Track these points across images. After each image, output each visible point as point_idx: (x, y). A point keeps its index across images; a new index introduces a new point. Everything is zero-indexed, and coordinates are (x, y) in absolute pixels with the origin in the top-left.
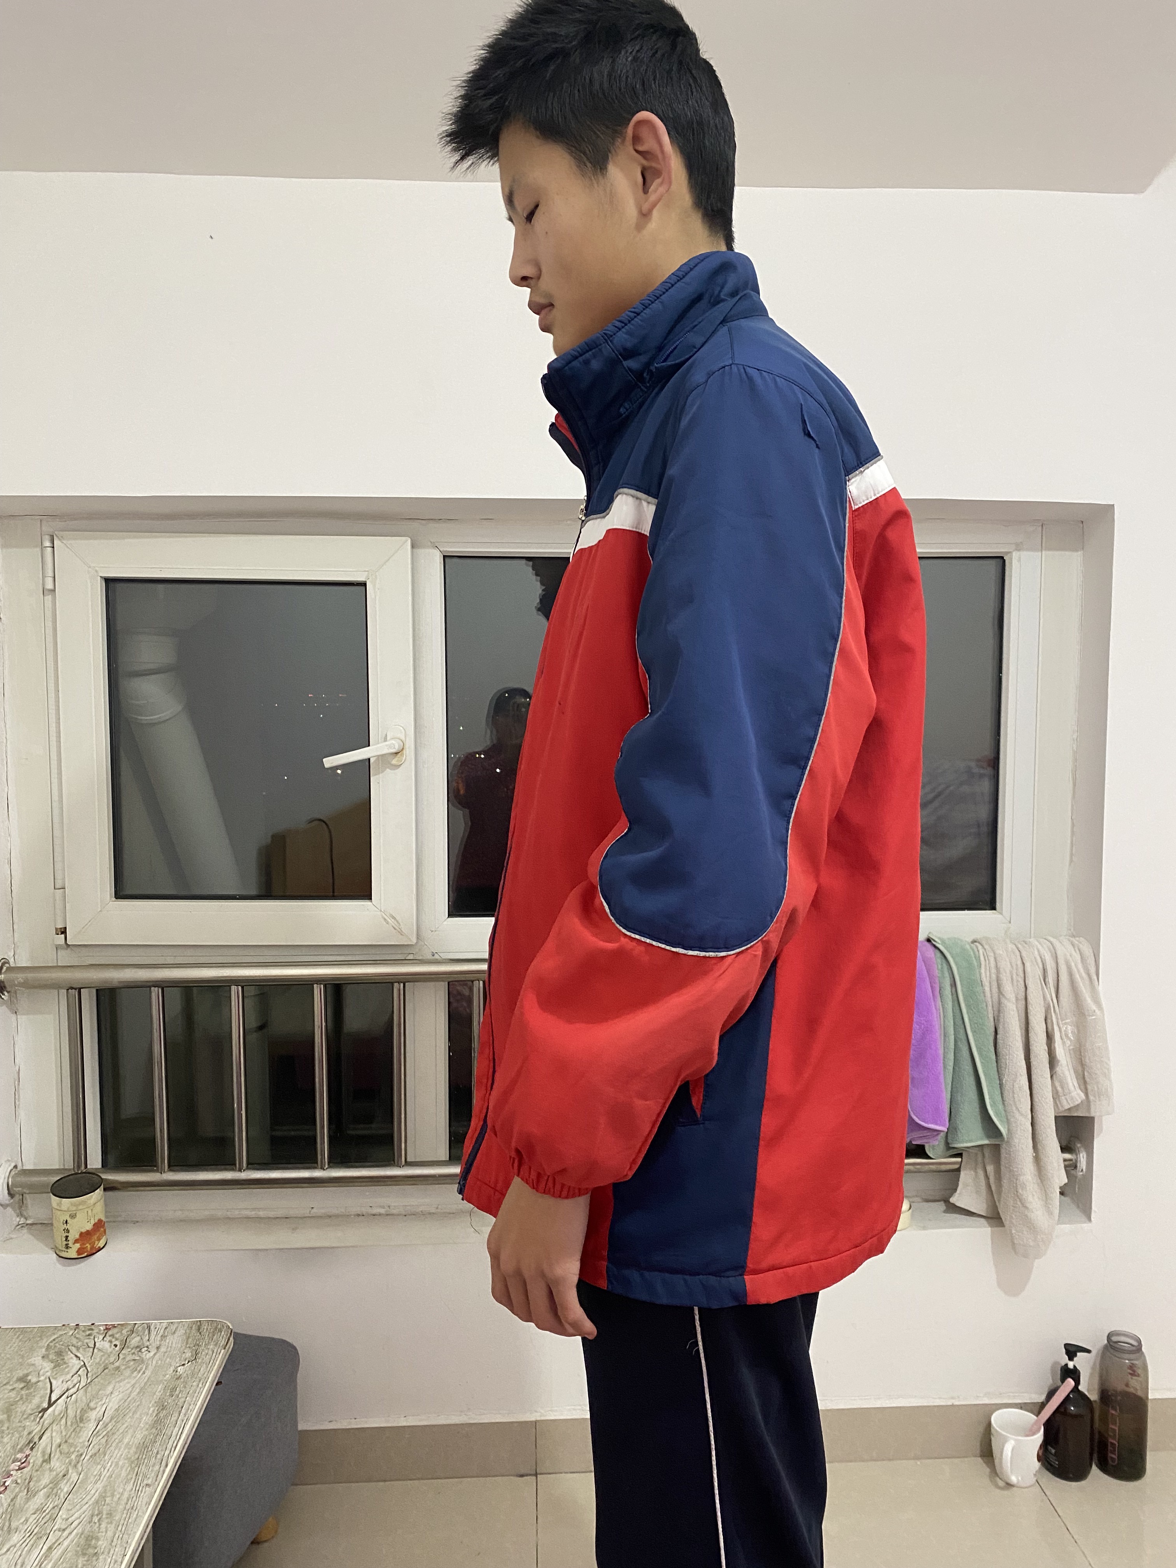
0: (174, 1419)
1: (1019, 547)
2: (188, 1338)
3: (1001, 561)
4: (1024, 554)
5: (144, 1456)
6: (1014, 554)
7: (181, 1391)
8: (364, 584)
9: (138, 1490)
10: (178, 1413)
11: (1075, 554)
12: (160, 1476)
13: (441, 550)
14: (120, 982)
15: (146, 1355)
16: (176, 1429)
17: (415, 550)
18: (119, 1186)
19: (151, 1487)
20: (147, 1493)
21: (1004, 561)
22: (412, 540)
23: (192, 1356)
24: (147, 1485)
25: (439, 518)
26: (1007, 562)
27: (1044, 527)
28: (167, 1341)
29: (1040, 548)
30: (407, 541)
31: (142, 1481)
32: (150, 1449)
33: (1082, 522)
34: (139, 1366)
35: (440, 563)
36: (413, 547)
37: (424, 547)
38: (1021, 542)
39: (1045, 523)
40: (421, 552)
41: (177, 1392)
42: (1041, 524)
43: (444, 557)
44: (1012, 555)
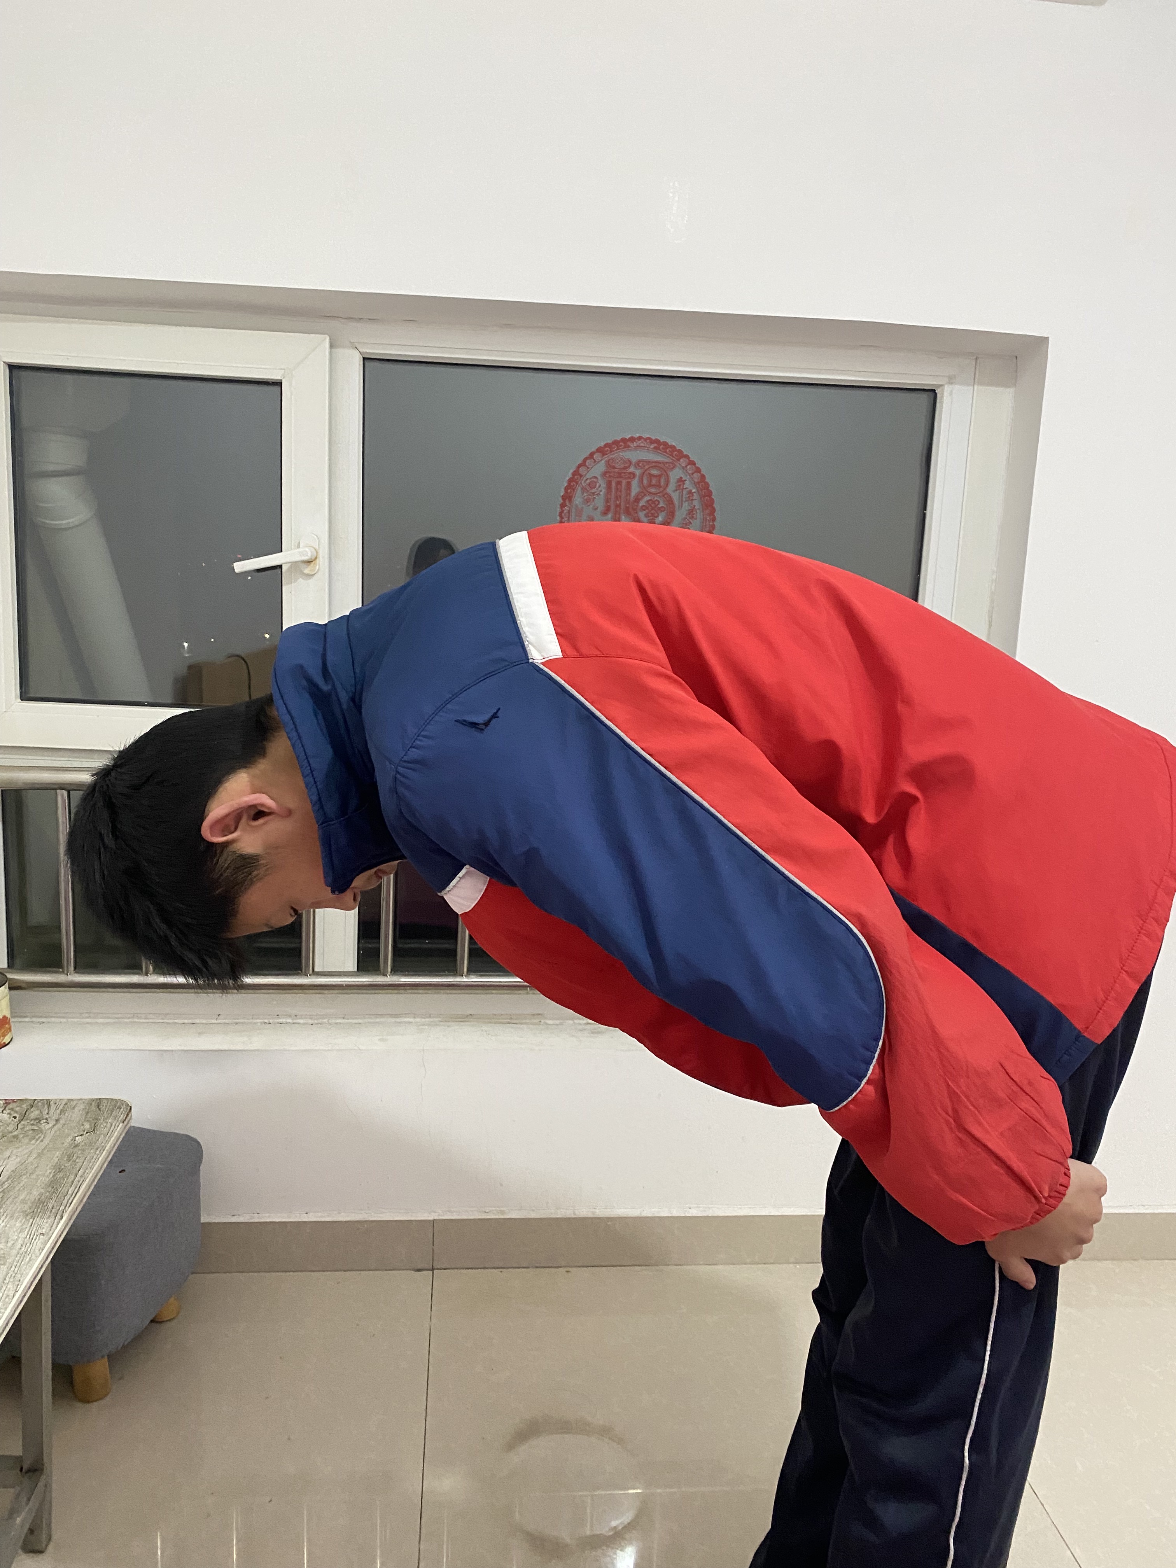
0: (70, 1179)
1: (951, 380)
2: (87, 1113)
3: (932, 394)
4: (957, 387)
5: (39, 1210)
6: (946, 386)
7: (78, 1157)
8: (279, 384)
9: (33, 1238)
10: (74, 1175)
11: (1008, 390)
12: (54, 1227)
13: (361, 350)
14: (24, 783)
15: (44, 1126)
16: (72, 1188)
17: (333, 350)
18: (24, 985)
19: (45, 1236)
20: (41, 1240)
21: (936, 394)
22: (330, 339)
23: (91, 1128)
24: (41, 1234)
25: (360, 317)
26: (938, 396)
27: (978, 361)
28: (66, 1114)
29: (972, 384)
30: (325, 339)
31: (37, 1230)
32: (45, 1204)
33: (1016, 357)
34: (37, 1135)
35: (360, 365)
36: (332, 346)
37: (343, 347)
38: (955, 376)
39: (980, 356)
40: (340, 352)
41: (75, 1158)
42: (975, 357)
43: (364, 359)
44: (943, 390)
